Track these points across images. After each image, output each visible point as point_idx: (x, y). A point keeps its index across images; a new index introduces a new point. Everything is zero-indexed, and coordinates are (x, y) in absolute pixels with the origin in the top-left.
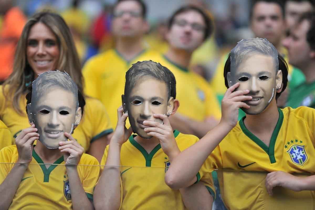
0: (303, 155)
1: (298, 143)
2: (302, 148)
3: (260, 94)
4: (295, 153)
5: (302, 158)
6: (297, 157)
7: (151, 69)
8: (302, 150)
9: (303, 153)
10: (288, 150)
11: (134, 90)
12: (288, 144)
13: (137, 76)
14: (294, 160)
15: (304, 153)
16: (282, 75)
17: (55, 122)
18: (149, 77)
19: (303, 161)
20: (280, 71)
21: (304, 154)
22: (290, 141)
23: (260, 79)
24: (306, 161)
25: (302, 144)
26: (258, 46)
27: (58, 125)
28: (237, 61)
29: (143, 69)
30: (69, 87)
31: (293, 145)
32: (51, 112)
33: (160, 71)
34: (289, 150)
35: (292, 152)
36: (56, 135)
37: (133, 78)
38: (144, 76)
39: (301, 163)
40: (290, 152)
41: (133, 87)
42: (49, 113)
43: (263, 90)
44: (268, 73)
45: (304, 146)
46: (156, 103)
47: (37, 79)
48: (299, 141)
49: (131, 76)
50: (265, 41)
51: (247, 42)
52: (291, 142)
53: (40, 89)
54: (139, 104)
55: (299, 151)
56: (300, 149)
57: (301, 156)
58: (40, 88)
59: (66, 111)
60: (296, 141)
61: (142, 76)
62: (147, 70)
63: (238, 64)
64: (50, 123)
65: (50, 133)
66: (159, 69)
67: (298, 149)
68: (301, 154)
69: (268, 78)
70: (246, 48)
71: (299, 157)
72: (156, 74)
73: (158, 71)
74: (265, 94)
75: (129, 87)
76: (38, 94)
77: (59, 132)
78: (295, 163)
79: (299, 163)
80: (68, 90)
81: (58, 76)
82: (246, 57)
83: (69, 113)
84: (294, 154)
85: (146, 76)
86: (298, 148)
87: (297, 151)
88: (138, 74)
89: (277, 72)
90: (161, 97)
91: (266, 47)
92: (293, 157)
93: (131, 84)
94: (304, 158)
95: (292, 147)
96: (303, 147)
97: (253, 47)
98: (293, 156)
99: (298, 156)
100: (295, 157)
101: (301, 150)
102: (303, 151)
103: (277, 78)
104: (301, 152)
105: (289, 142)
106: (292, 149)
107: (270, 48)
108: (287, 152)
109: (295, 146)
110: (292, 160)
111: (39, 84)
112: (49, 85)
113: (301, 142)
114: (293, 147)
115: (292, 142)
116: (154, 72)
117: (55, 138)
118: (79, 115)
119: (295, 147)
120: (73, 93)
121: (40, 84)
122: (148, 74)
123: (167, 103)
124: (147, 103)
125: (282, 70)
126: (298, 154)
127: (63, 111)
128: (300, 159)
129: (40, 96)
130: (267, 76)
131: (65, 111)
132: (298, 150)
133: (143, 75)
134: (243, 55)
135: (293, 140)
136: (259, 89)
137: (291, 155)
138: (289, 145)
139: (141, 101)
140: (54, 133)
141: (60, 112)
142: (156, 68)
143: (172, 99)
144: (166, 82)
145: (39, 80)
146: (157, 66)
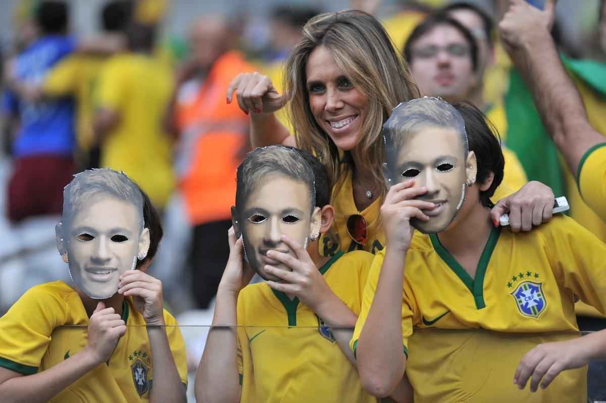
0: (538, 300)
1: (532, 279)
2: (538, 288)
3: (442, 196)
4: (524, 295)
5: (537, 305)
6: (527, 304)
7: (281, 161)
8: (537, 291)
9: (539, 295)
10: (512, 291)
11: (252, 197)
12: (513, 280)
13: (256, 173)
14: (522, 309)
15: (542, 297)
16: (476, 159)
17: (103, 254)
18: (277, 173)
19: (539, 310)
20: (472, 153)
21: (540, 297)
22: (517, 275)
23: (439, 170)
24: (544, 310)
25: (538, 280)
26: (429, 113)
27: (109, 260)
28: (395, 143)
29: (268, 162)
30: (127, 195)
31: (522, 282)
32: (97, 238)
33: (296, 162)
34: (515, 291)
35: (519, 294)
36: (105, 277)
37: (249, 178)
38: (269, 173)
39: (535, 314)
40: (516, 295)
41: (249, 192)
42: (94, 239)
43: (446, 189)
44: (451, 158)
45: (541, 284)
46: (290, 219)
47: (72, 183)
48: (533, 274)
49: (247, 174)
50: (440, 102)
51: (409, 107)
52: (519, 276)
53: (76, 200)
54: (262, 221)
55: (532, 292)
56: (534, 289)
57: (535, 301)
58: (77, 198)
59: (122, 236)
60: (529, 274)
61: (265, 174)
62: (273, 163)
63: (399, 148)
64: (94, 257)
65: (95, 273)
66: (294, 161)
67: (531, 289)
68: (534, 298)
69: (451, 166)
70: (408, 118)
71: (532, 304)
72: (289, 169)
73: (293, 163)
74: (449, 196)
75: (243, 193)
76: (74, 207)
77: (111, 272)
78: (524, 313)
79: (531, 313)
80: (126, 200)
81: (107, 176)
82: (411, 135)
83: (127, 239)
84: (522, 298)
85: (272, 173)
86: (530, 286)
87: (527, 293)
88: (258, 170)
89: (466, 155)
90: (299, 208)
91: (442, 113)
92: (521, 304)
93: (246, 188)
94: (540, 305)
95: (520, 284)
96: (539, 286)
97: (420, 115)
98: (520, 302)
99: (529, 302)
100: (524, 303)
101: (535, 292)
102: (540, 292)
103: (467, 165)
104: (535, 294)
105: (515, 277)
106: (521, 290)
107: (449, 113)
108: (512, 294)
109: (527, 284)
110: (519, 309)
111: (75, 190)
112: (92, 192)
113: (536, 276)
114: (522, 285)
115: (521, 276)
116: (285, 166)
117: (104, 282)
118: (145, 241)
119: (525, 286)
120: (135, 204)
121: (77, 190)
122: (276, 169)
123: (309, 217)
124: (275, 220)
125: (474, 152)
126: (530, 298)
127: (118, 235)
128: (533, 307)
129: (77, 211)
130: (451, 164)
131: (120, 236)
132: (529, 290)
133: (267, 172)
134: (404, 132)
135: (522, 273)
136: (438, 187)
137: (518, 300)
138: (515, 281)
139: (264, 217)
140: (101, 274)
141: (112, 238)
142: (289, 158)
143: (319, 211)
144: (306, 182)
145: (75, 183)
146: (291, 155)
